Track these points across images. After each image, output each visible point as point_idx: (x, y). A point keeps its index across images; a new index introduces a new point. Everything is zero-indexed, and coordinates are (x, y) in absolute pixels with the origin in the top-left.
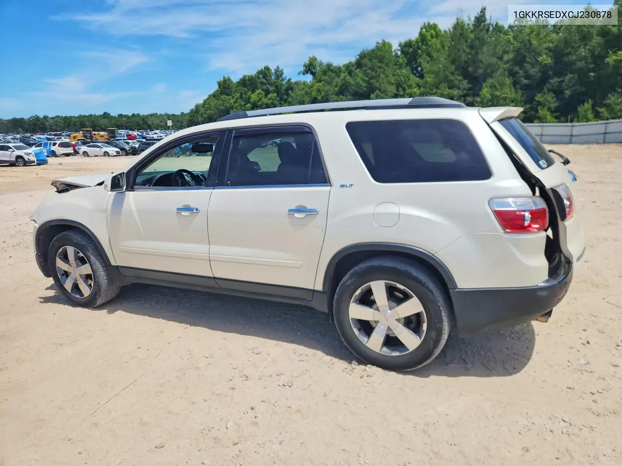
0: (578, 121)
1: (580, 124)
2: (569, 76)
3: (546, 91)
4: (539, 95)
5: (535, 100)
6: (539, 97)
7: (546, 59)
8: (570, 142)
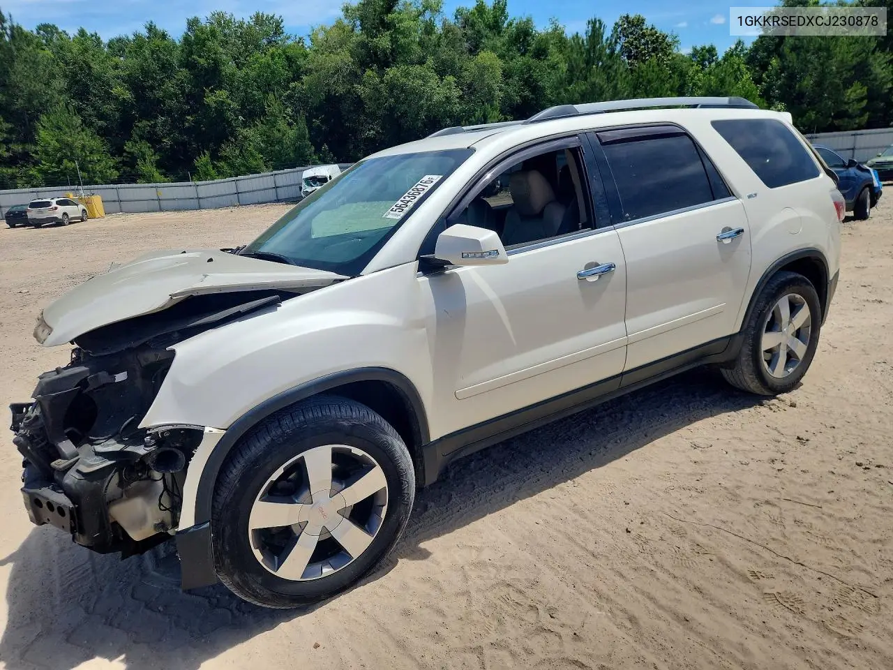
0: (199, 180)
1: (203, 182)
2: (161, 119)
3: (137, 138)
4: (129, 144)
5: (125, 151)
6: (128, 146)
7: (122, 92)
8: (200, 208)
